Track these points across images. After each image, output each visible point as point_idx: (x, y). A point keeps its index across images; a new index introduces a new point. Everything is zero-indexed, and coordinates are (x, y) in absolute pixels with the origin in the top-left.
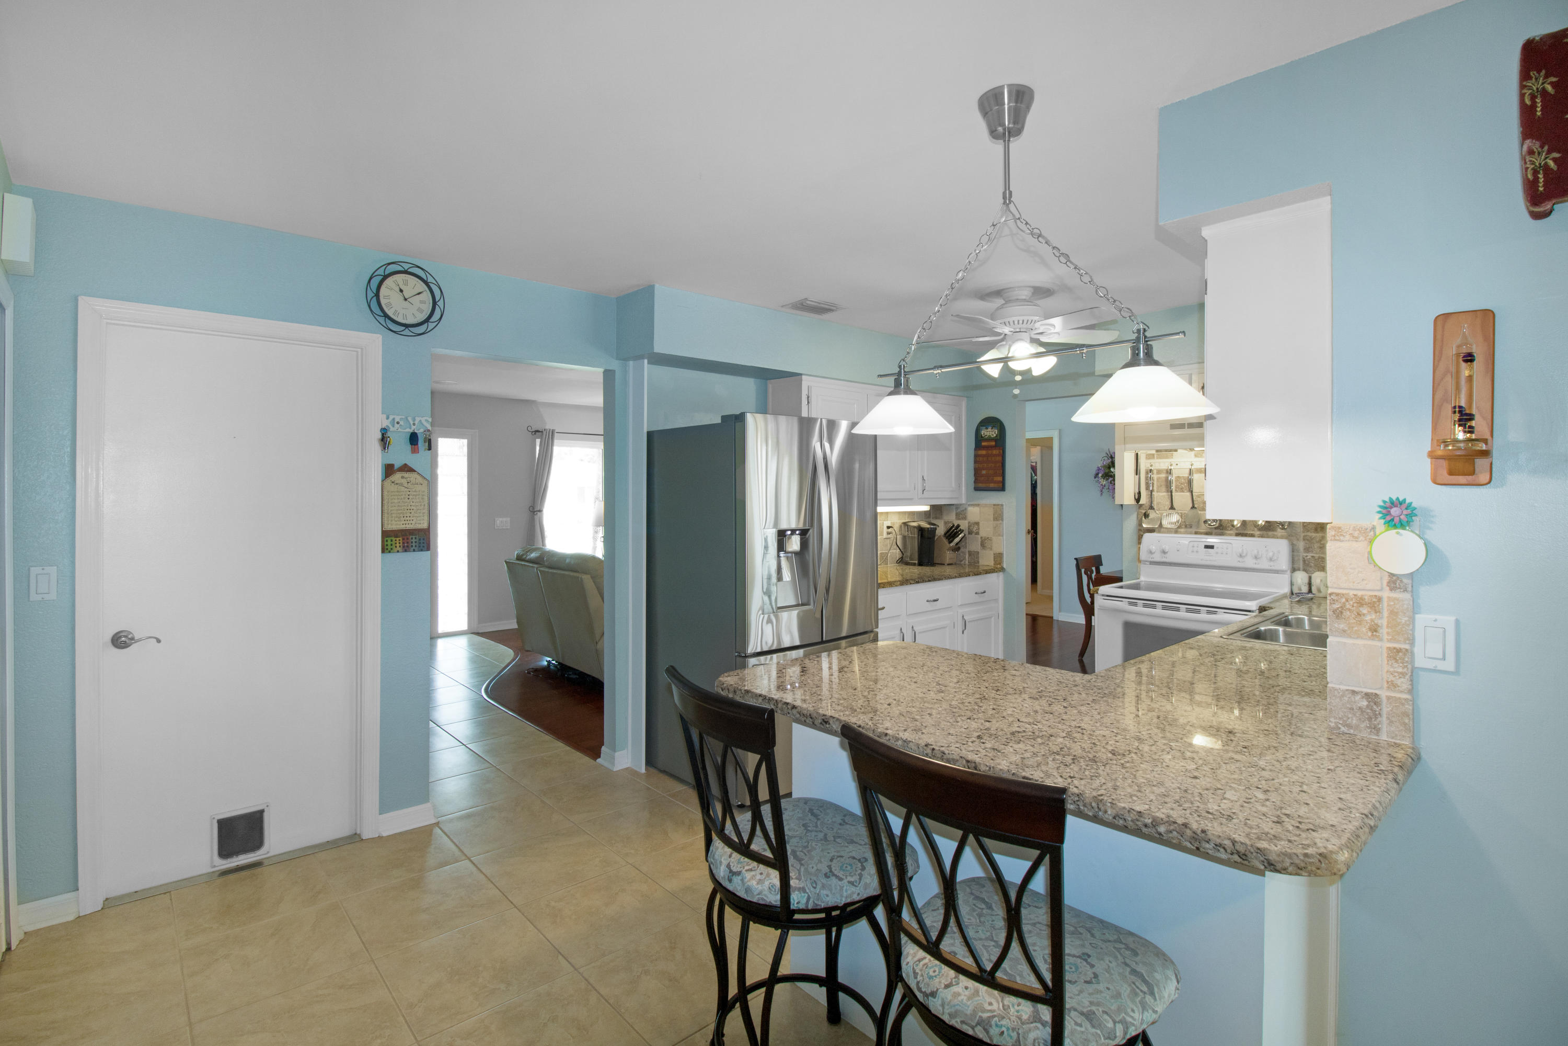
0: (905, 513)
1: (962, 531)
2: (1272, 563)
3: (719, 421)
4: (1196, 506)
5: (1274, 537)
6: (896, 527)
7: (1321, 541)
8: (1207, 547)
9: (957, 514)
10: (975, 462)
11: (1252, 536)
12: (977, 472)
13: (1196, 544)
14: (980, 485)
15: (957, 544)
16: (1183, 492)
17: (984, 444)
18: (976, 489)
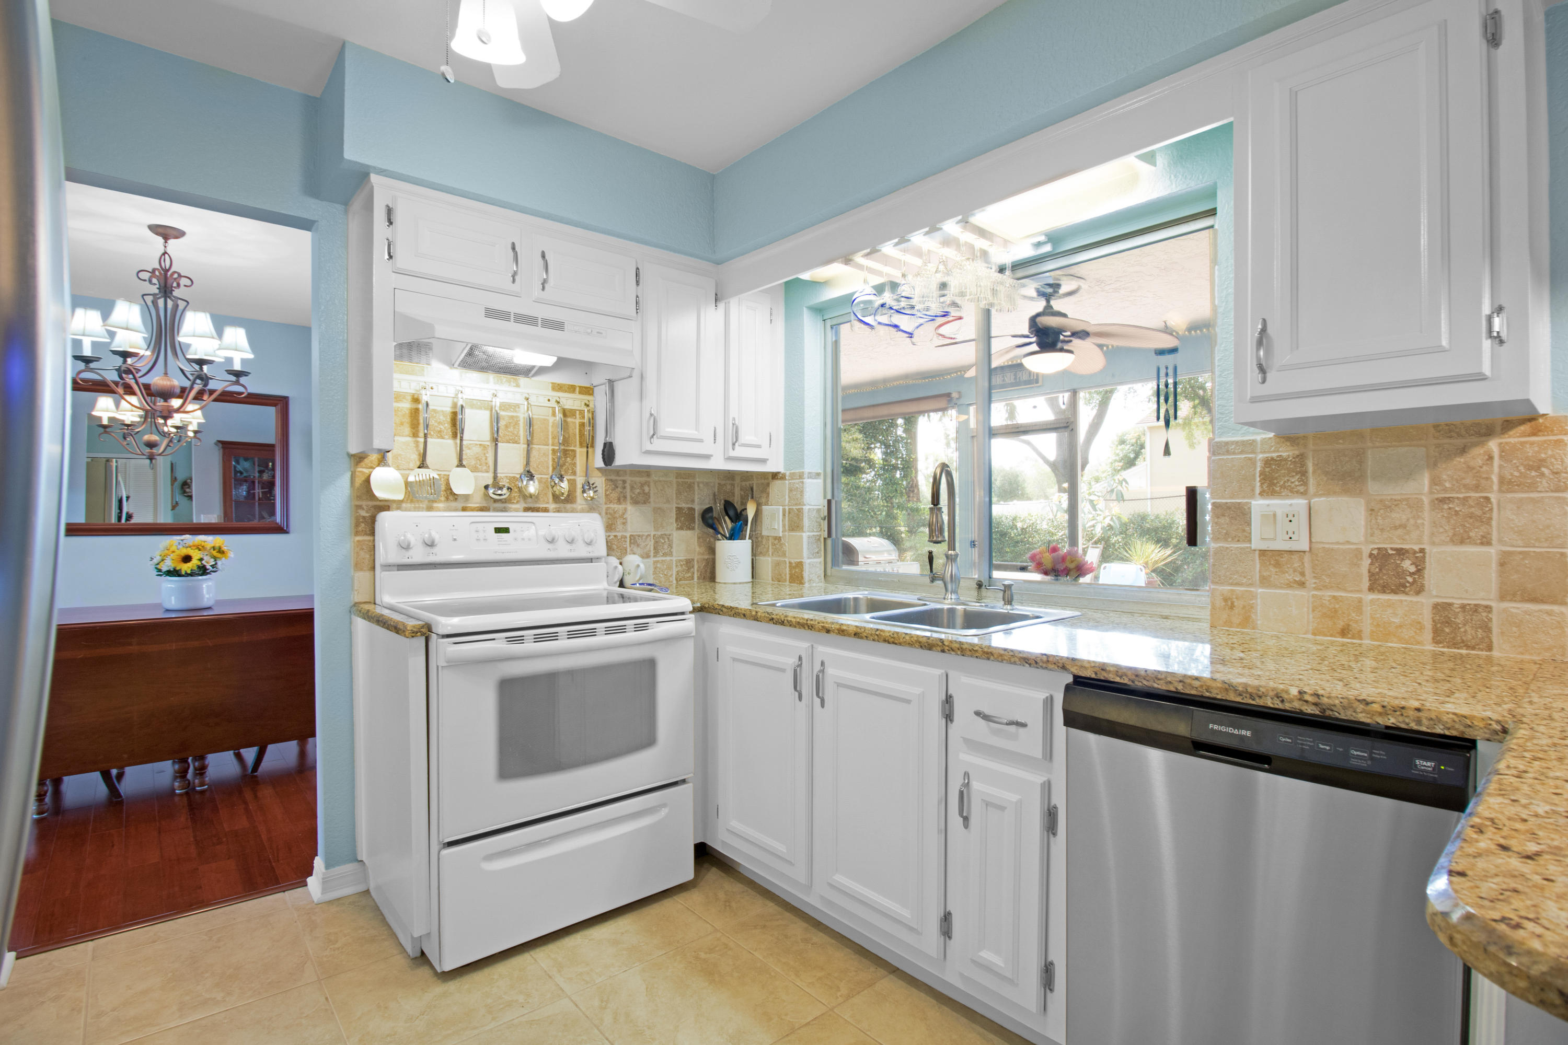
2: (590, 548)
4: (464, 463)
5: (574, 511)
7: (624, 514)
8: (498, 530)
11: (546, 510)
13: (480, 526)
16: (443, 438)
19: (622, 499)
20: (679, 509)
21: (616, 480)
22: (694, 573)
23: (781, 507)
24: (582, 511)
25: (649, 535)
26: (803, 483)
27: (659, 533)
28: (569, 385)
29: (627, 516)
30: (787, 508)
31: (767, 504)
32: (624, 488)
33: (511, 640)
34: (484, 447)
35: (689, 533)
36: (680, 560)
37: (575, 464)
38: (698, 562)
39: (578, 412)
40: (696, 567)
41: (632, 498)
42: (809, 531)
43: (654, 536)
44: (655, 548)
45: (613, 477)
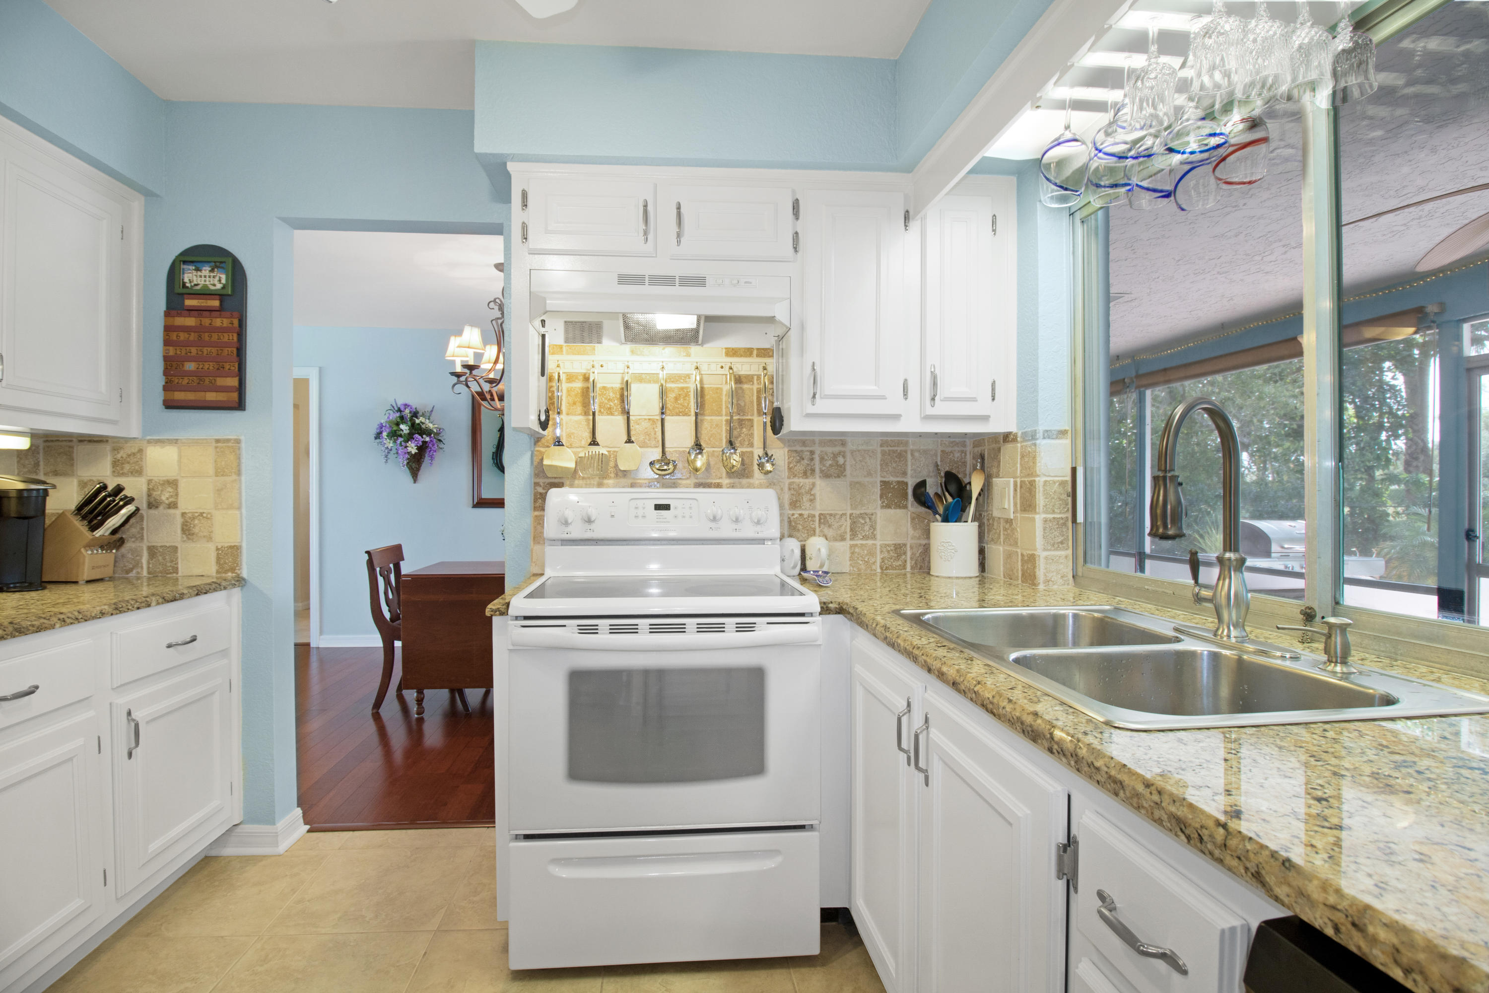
1: (129, 501)
2: (758, 528)
4: (633, 439)
5: (750, 486)
7: (811, 490)
8: (658, 507)
9: (115, 463)
10: (167, 343)
11: (719, 486)
12: (171, 366)
13: (640, 503)
14: (179, 396)
15: (115, 532)
16: (612, 414)
17: (189, 302)
18: (170, 405)
19: (809, 473)
20: (885, 484)
21: (802, 451)
22: (906, 561)
23: (1012, 480)
24: (761, 486)
25: (845, 514)
26: (1035, 445)
27: (858, 512)
28: (745, 348)
29: (817, 491)
30: (1019, 480)
31: (998, 476)
32: (812, 459)
33: (583, 630)
34: (653, 421)
35: (899, 512)
36: (888, 545)
37: (752, 435)
38: (911, 548)
39: (755, 378)
40: (909, 554)
41: (821, 471)
42: (1046, 512)
43: (851, 515)
44: (851, 530)
45: (798, 448)
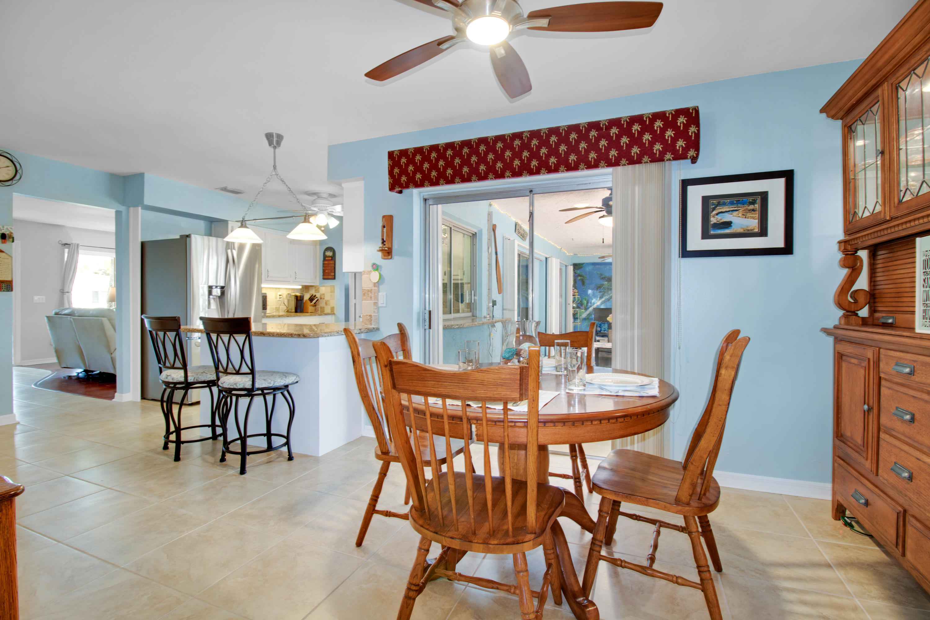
0: (289, 289)
1: (317, 298)
3: (178, 237)
6: (284, 296)
9: (316, 290)
10: (323, 267)
12: (324, 271)
14: (325, 277)
15: (315, 303)
17: (327, 259)
18: (324, 279)
